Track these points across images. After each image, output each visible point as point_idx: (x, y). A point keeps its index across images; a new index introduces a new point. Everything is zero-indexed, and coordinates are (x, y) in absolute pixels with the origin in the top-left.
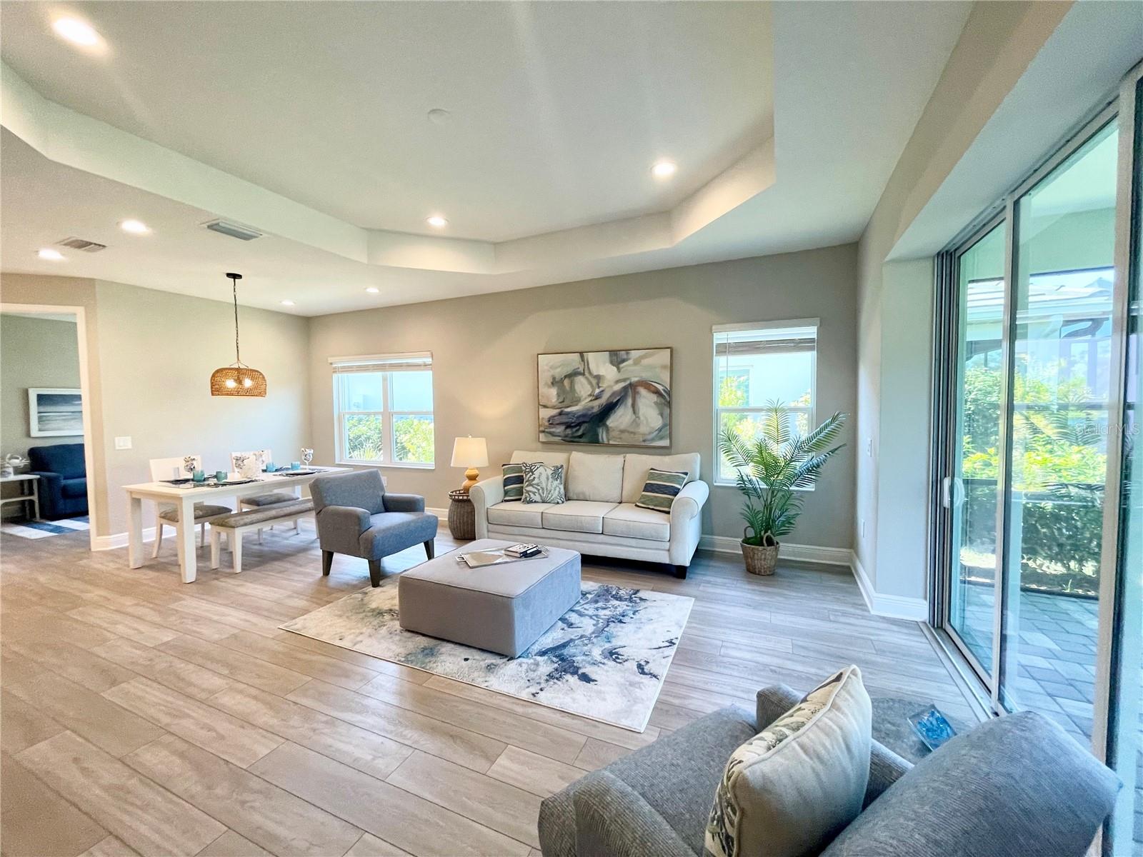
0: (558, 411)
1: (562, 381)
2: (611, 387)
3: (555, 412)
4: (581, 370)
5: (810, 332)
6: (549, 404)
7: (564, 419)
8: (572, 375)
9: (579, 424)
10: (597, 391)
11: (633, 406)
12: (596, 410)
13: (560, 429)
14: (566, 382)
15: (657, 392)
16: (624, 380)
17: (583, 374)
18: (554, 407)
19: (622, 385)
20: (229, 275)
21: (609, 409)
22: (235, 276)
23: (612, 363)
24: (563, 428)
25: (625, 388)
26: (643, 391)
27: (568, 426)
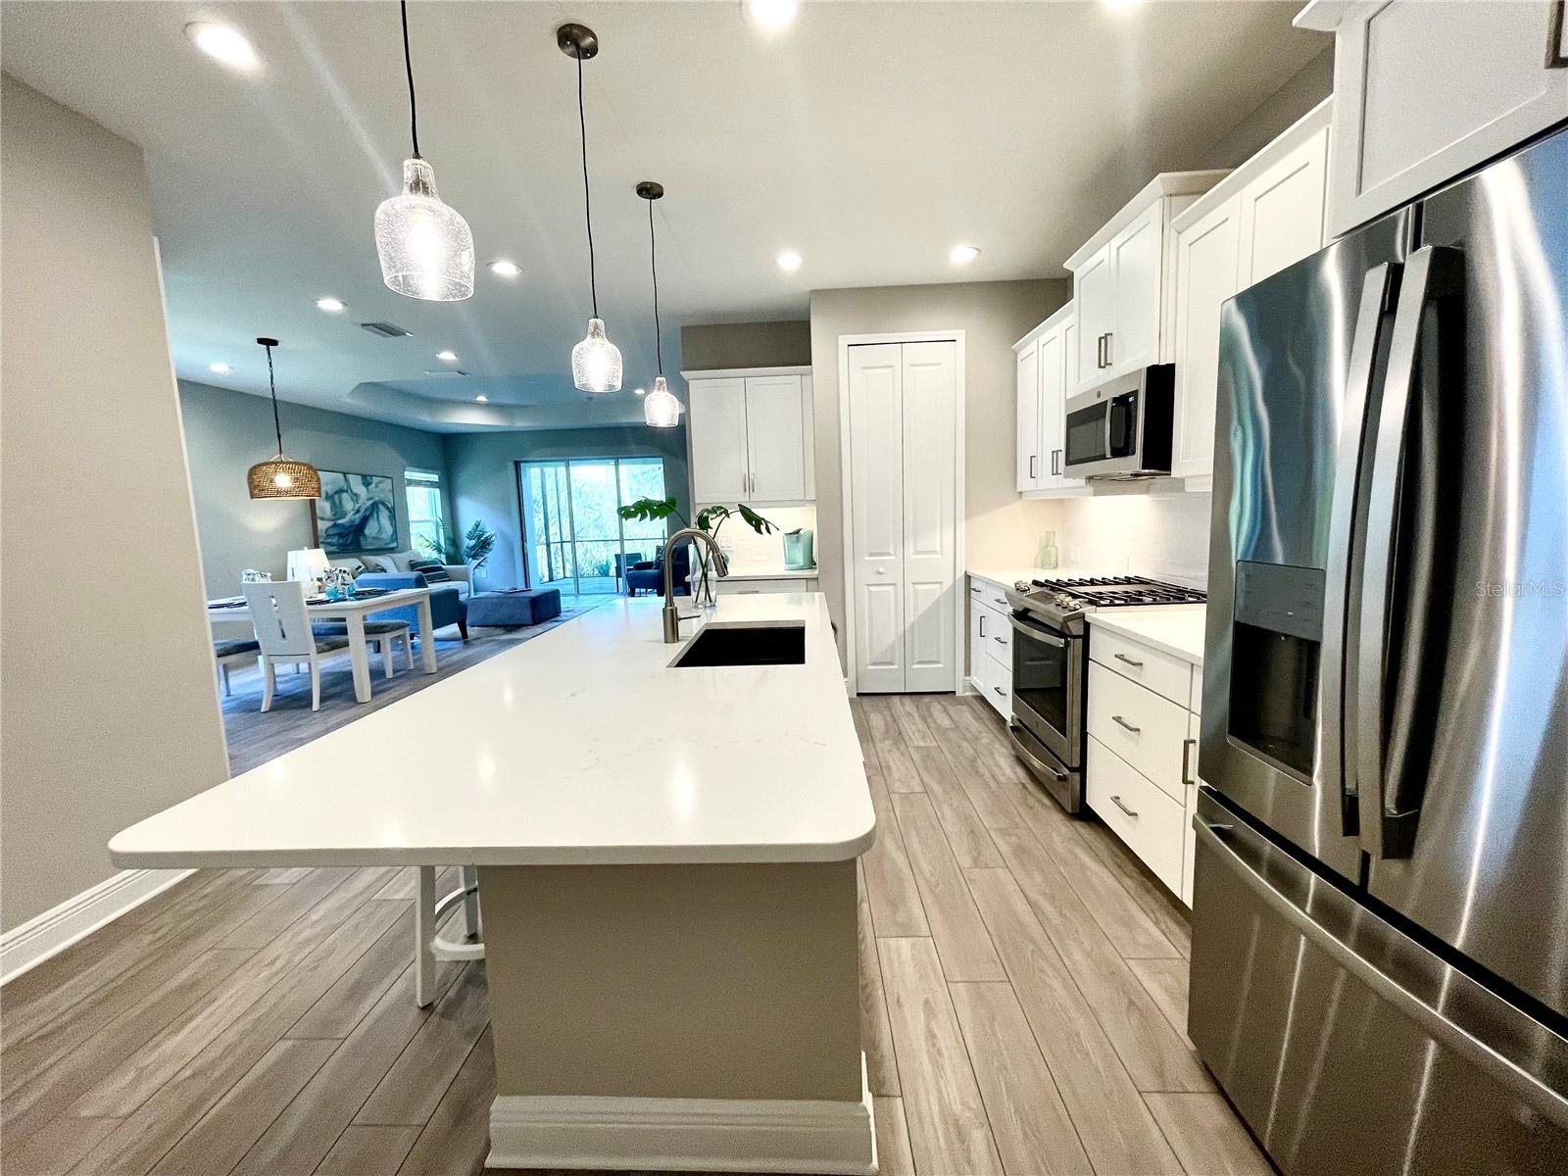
0: (332, 523)
1: (332, 496)
2: (364, 504)
3: (330, 524)
4: (345, 488)
5: (435, 478)
6: (325, 517)
7: (336, 531)
8: (340, 491)
9: (347, 535)
10: (357, 506)
11: (378, 517)
12: (357, 522)
13: (334, 540)
14: (336, 497)
15: (388, 508)
16: (371, 498)
17: (347, 491)
18: (328, 520)
19: (371, 502)
20: (261, 341)
21: (365, 520)
22: (269, 343)
23: (363, 484)
24: (337, 538)
25: (372, 505)
26: (381, 507)
27: (341, 536)
